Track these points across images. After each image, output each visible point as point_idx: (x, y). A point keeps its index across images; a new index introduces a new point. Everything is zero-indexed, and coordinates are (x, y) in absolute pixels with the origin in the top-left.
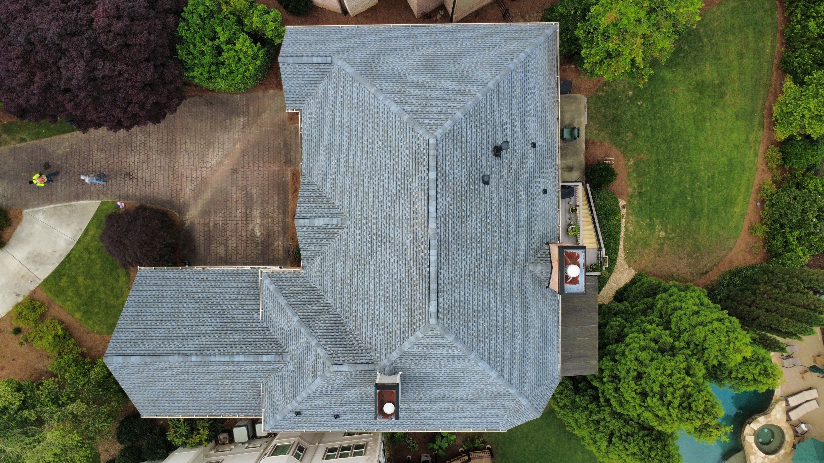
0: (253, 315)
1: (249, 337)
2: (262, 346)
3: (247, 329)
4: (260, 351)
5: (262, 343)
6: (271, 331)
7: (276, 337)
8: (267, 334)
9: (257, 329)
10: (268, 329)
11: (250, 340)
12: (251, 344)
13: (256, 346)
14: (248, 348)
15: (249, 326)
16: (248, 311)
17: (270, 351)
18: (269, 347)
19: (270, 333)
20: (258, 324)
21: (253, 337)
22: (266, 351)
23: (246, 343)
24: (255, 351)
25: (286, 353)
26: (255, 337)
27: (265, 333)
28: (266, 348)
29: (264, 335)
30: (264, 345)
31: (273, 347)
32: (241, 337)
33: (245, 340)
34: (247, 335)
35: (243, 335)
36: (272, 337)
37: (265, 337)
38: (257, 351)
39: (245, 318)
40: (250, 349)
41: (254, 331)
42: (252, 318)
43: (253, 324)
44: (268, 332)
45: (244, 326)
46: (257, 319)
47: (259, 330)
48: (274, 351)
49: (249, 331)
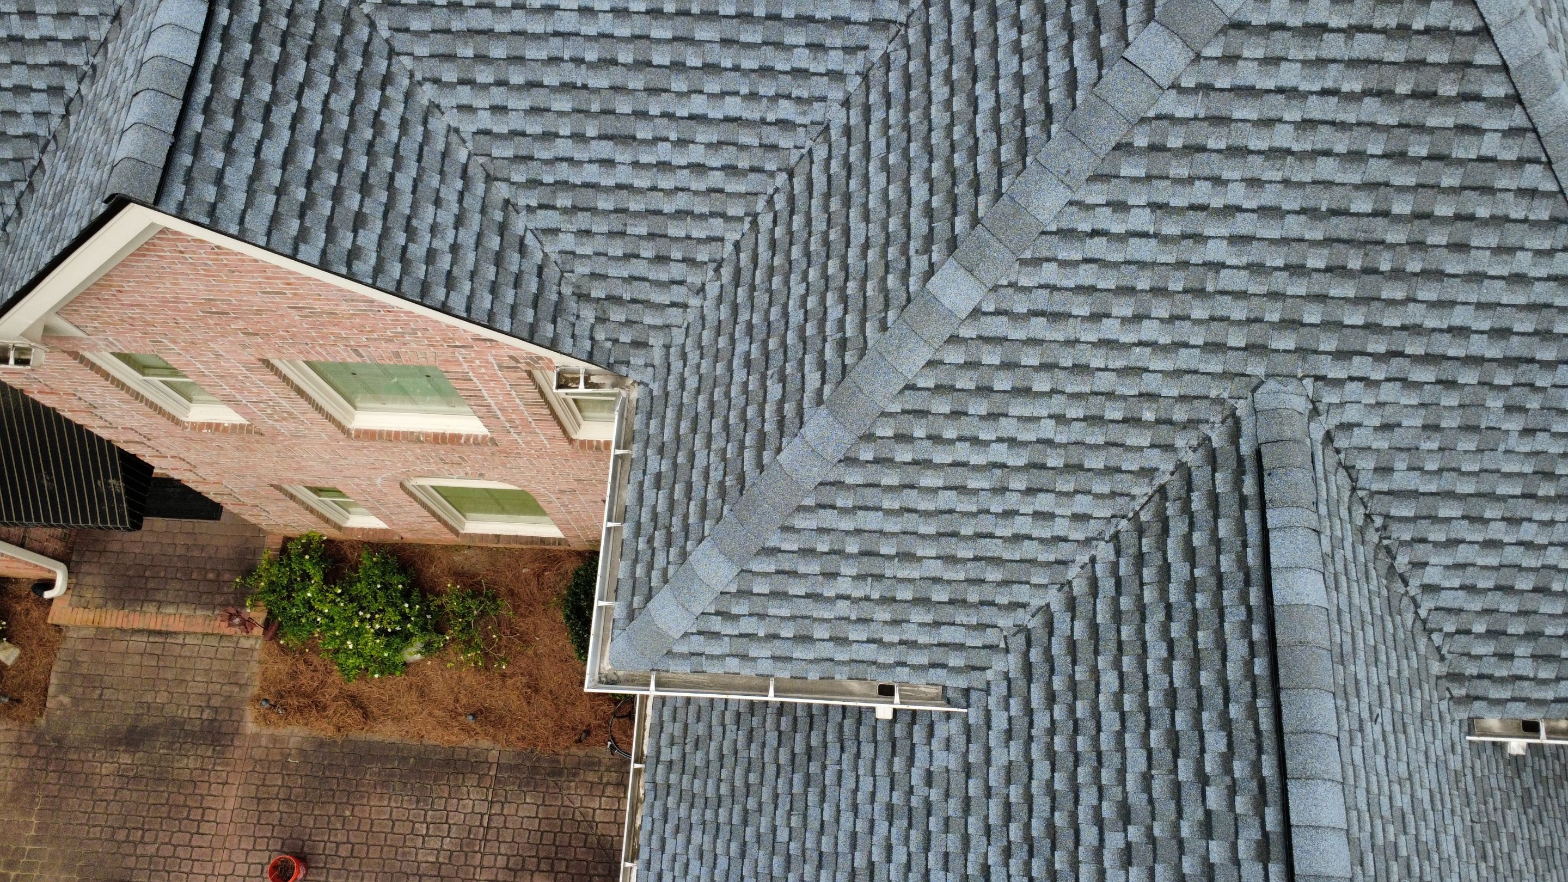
0: (929, 779)
1: (1107, 776)
2: (1183, 649)
3: (1041, 803)
4: (1237, 649)
5: (1157, 650)
6: (1055, 599)
7: (1104, 551)
8: (1080, 631)
9: (1042, 721)
10: (1039, 635)
11: (1137, 760)
12: (1173, 737)
13: (1186, 696)
14: (1211, 765)
15: (1015, 794)
16: (900, 824)
17: (1227, 563)
18: (1192, 587)
19: (1071, 605)
20: (1000, 721)
21: (1106, 741)
22: (1229, 596)
23: (1160, 787)
24: (1240, 691)
25: (1235, 435)
26: (1110, 720)
27: (1072, 646)
28: (1201, 600)
29: (1084, 652)
30: (1177, 630)
31: (1190, 554)
32: (1114, 840)
33: (1137, 800)
34: (1088, 797)
35: (1089, 835)
36: (1107, 585)
37: (1107, 634)
38: (1234, 672)
39: (953, 843)
40: (1216, 742)
41: (1060, 743)
42: (957, 779)
43: (1000, 757)
44: (1062, 622)
45: (1015, 831)
46: (959, 742)
47: (1051, 698)
48: (1225, 529)
49: (1060, 784)
